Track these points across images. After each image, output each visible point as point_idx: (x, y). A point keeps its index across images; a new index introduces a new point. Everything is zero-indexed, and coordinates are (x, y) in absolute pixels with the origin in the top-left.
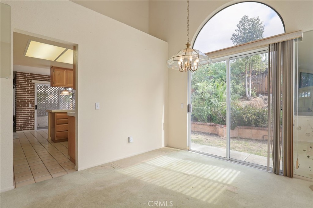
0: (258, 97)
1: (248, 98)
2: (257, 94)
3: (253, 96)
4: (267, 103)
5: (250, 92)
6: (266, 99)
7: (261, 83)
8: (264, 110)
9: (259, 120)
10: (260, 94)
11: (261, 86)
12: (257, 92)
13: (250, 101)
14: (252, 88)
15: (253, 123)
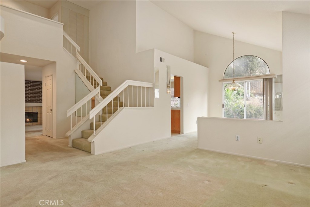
0: (255, 98)
1: (247, 98)
2: (255, 95)
3: (252, 97)
4: (262, 102)
5: (249, 94)
6: (261, 99)
7: (257, 87)
8: (260, 107)
9: (257, 114)
10: (257, 95)
11: (257, 88)
12: (255, 94)
13: (249, 101)
14: (250, 91)
15: (254, 116)
